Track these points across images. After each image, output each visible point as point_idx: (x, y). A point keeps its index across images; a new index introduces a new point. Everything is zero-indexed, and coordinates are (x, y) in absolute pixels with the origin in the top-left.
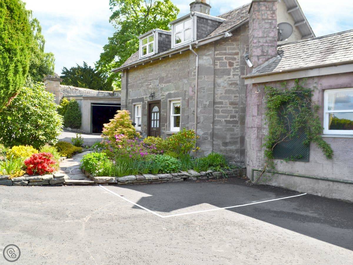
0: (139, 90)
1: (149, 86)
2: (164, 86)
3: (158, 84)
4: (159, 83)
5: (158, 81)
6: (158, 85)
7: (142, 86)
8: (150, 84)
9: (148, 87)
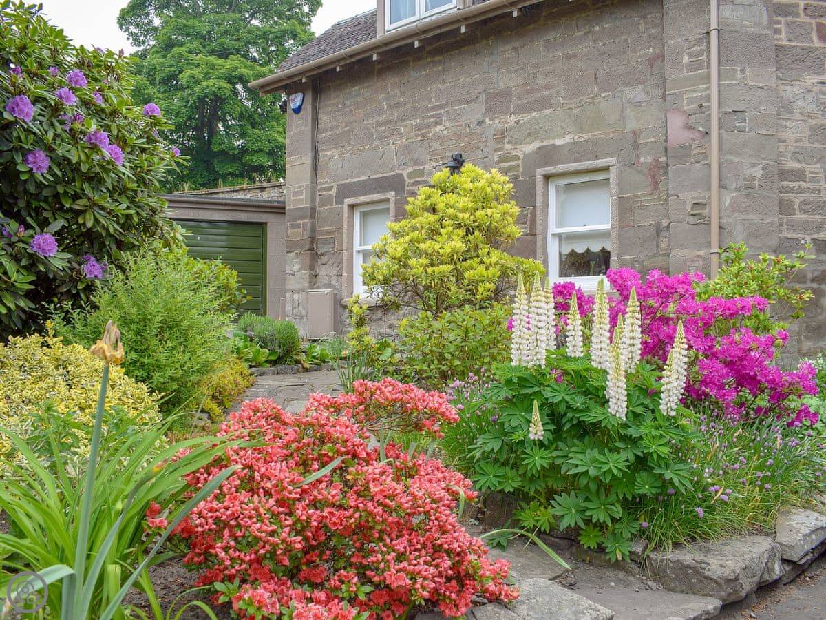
0: (377, 148)
1: (432, 131)
2: (512, 123)
3: (479, 117)
4: (486, 113)
5: (480, 108)
6: (479, 123)
7: (394, 133)
8: (437, 124)
9: (424, 135)
